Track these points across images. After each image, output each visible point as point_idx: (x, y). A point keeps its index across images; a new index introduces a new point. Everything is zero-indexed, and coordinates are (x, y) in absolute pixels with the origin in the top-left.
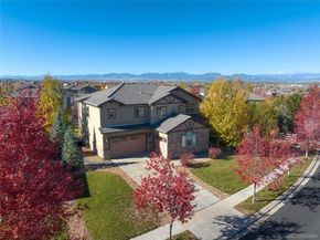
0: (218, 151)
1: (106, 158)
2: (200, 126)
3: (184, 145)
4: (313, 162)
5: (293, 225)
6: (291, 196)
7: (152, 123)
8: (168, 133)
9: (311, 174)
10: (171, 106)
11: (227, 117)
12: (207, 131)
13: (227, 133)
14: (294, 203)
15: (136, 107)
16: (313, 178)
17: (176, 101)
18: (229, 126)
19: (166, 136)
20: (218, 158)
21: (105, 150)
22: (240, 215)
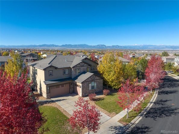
0: (108, 91)
1: (48, 98)
2: (98, 78)
3: (90, 89)
4: (155, 94)
5: (146, 128)
6: (145, 113)
7: (73, 77)
8: (82, 83)
9: (154, 101)
10: (83, 68)
11: (112, 73)
12: (102, 81)
13: (112, 82)
14: (146, 117)
15: (64, 69)
16: (155, 103)
17: (85, 65)
18: (113, 78)
19: (81, 85)
20: (108, 95)
21: (47, 93)
22: (122, 125)
